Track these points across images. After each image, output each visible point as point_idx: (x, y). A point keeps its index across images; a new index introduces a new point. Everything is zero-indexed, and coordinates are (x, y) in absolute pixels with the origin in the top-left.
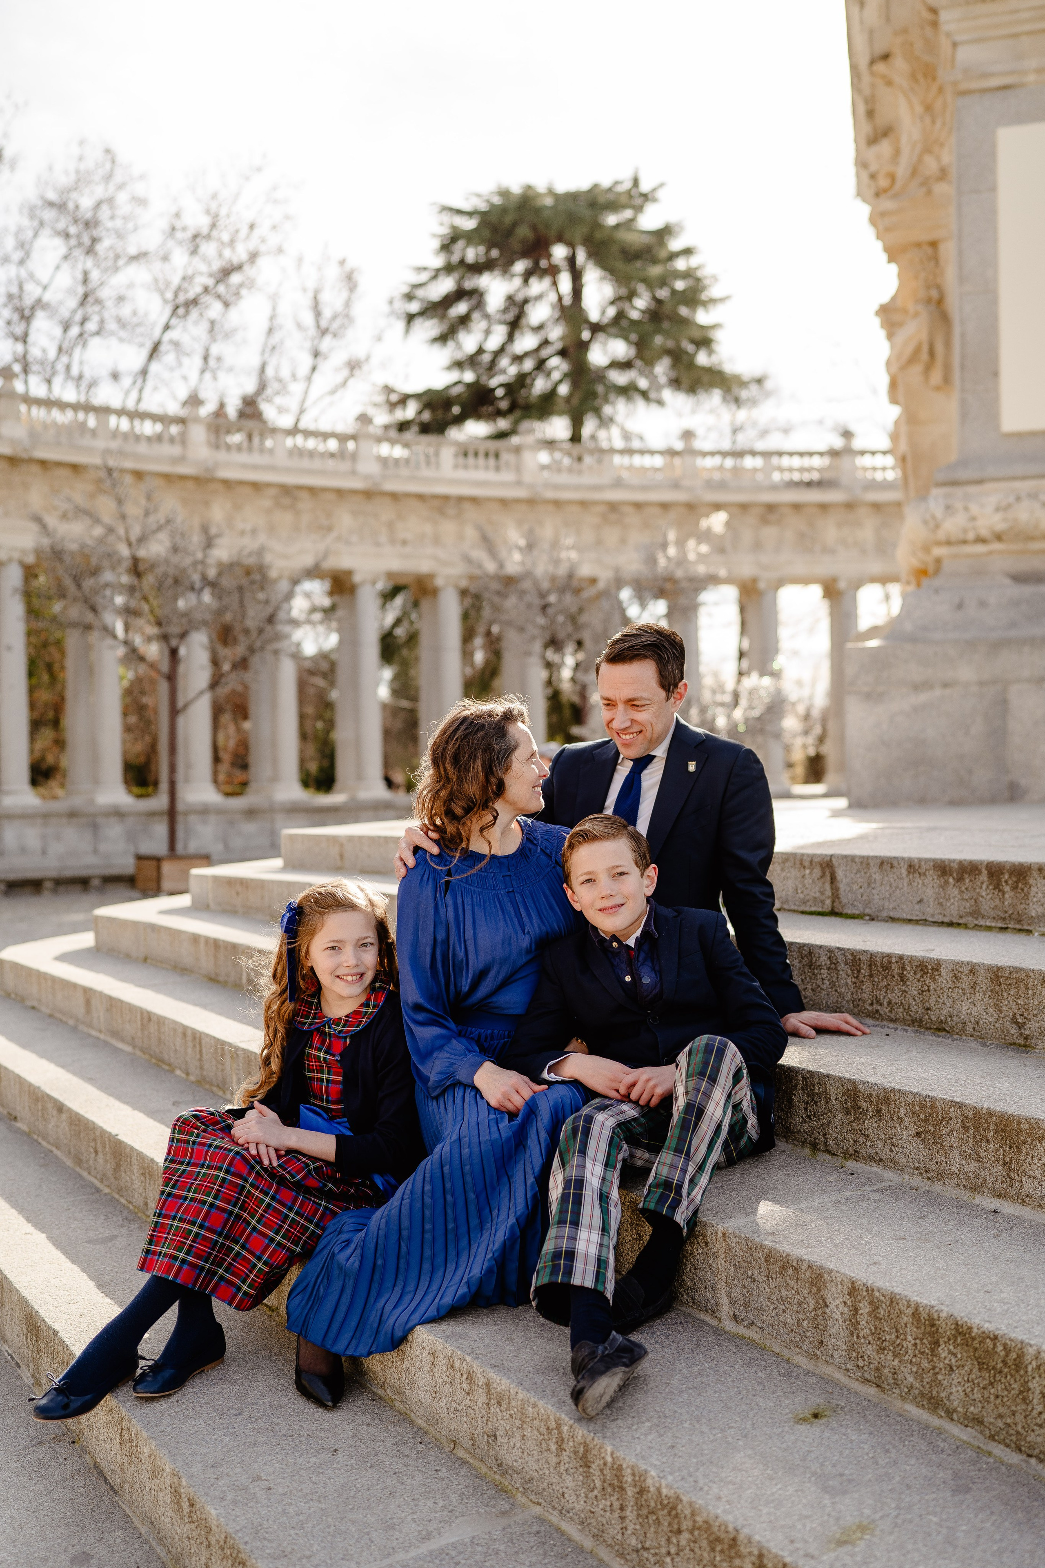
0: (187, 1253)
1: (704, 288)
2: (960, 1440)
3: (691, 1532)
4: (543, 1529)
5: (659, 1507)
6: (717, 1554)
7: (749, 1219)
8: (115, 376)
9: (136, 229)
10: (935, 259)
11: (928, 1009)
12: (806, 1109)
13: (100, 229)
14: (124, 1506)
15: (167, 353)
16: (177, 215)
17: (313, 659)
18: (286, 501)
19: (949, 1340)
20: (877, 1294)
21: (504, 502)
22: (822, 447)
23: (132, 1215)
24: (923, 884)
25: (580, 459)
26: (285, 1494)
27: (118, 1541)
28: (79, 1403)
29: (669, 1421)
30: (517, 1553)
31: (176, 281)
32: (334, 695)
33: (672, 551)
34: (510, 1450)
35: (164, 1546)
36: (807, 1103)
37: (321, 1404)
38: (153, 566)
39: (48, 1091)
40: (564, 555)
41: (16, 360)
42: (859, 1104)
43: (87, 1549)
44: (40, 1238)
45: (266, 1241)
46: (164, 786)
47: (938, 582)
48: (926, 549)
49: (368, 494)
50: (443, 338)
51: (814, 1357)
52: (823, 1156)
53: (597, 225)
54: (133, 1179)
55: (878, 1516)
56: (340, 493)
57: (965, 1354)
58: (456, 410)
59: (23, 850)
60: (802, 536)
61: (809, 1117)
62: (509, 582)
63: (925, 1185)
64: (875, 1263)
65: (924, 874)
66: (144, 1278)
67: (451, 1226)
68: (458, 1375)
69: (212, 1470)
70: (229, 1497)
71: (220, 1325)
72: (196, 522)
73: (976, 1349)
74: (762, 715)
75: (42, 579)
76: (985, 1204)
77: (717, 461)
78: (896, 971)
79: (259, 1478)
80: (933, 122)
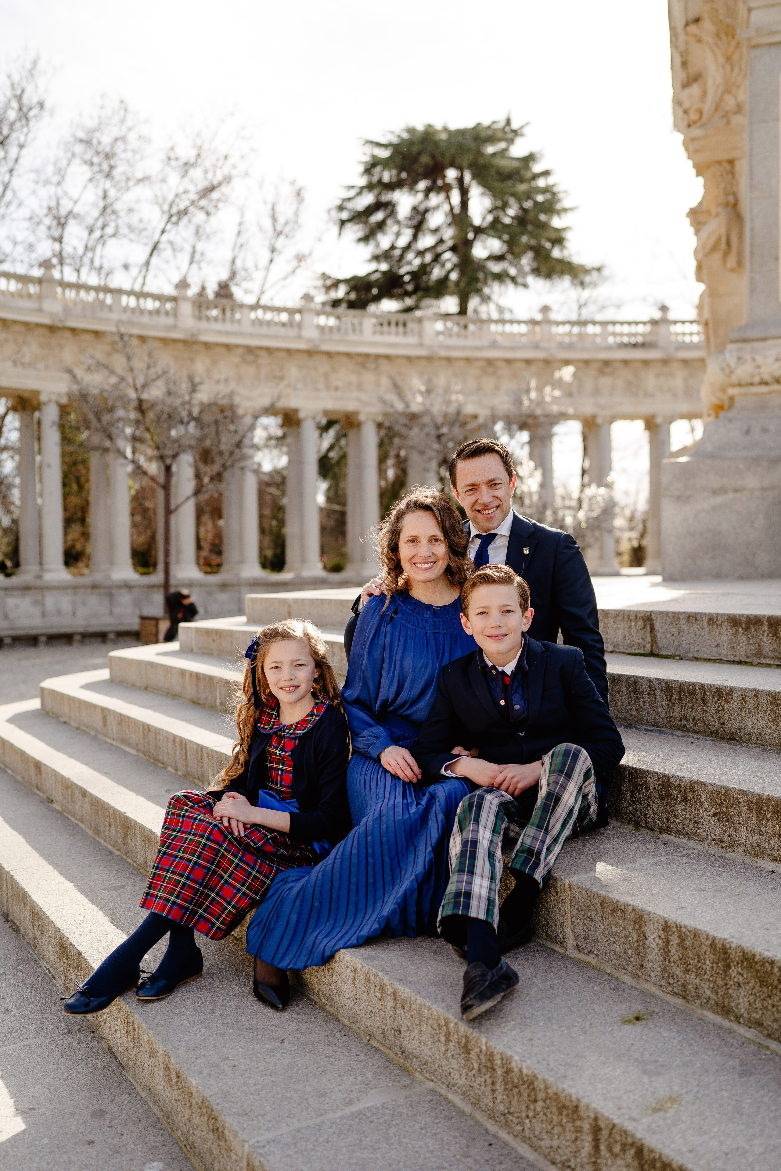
0: (177, 897)
1: (559, 201)
2: (745, 1037)
3: (544, 1101)
4: (435, 1098)
5: (521, 1082)
6: (564, 1117)
7: (590, 875)
8: (126, 267)
9: (142, 159)
10: (732, 173)
11: (723, 724)
12: (631, 796)
13: (116, 158)
14: (129, 1078)
15: (165, 250)
16: (172, 149)
17: (270, 474)
18: (250, 358)
19: (738, 964)
20: (684, 930)
21: (409, 359)
22: (646, 318)
23: (136, 871)
24: (720, 633)
25: (465, 327)
26: (246, 1070)
27: (125, 1102)
28: (96, 1003)
29: (528, 1020)
30: (416, 1115)
31: (171, 197)
32: (285, 501)
33: (533, 395)
34: (411, 1041)
35: (159, 1106)
36: (632, 792)
37: (273, 1006)
38: (153, 406)
39: (75, 781)
40: (453, 397)
41: (54, 256)
42: (671, 792)
43: (103, 1108)
44: (70, 886)
45: (235, 891)
46: (161, 567)
47: (731, 414)
48: (723, 390)
49: (310, 353)
50: (366, 239)
51: (636, 976)
52: (643, 831)
53: (479, 153)
54: (137, 844)
55: (683, 1091)
56: (289, 352)
57: (750, 975)
58: (375, 291)
59: (59, 612)
60: (630, 384)
61: (633, 802)
62: (413, 417)
63: (720, 852)
64: (682, 908)
65: (721, 625)
66: (145, 914)
67: (371, 880)
68: (373, 986)
69: (193, 1052)
70: (205, 1072)
71: (199, 950)
72: (184, 373)
73: (758, 971)
74: (599, 515)
75: (73, 416)
76: (765, 866)
77: (567, 328)
78: (699, 696)
79: (227, 1058)
80: (732, 69)
